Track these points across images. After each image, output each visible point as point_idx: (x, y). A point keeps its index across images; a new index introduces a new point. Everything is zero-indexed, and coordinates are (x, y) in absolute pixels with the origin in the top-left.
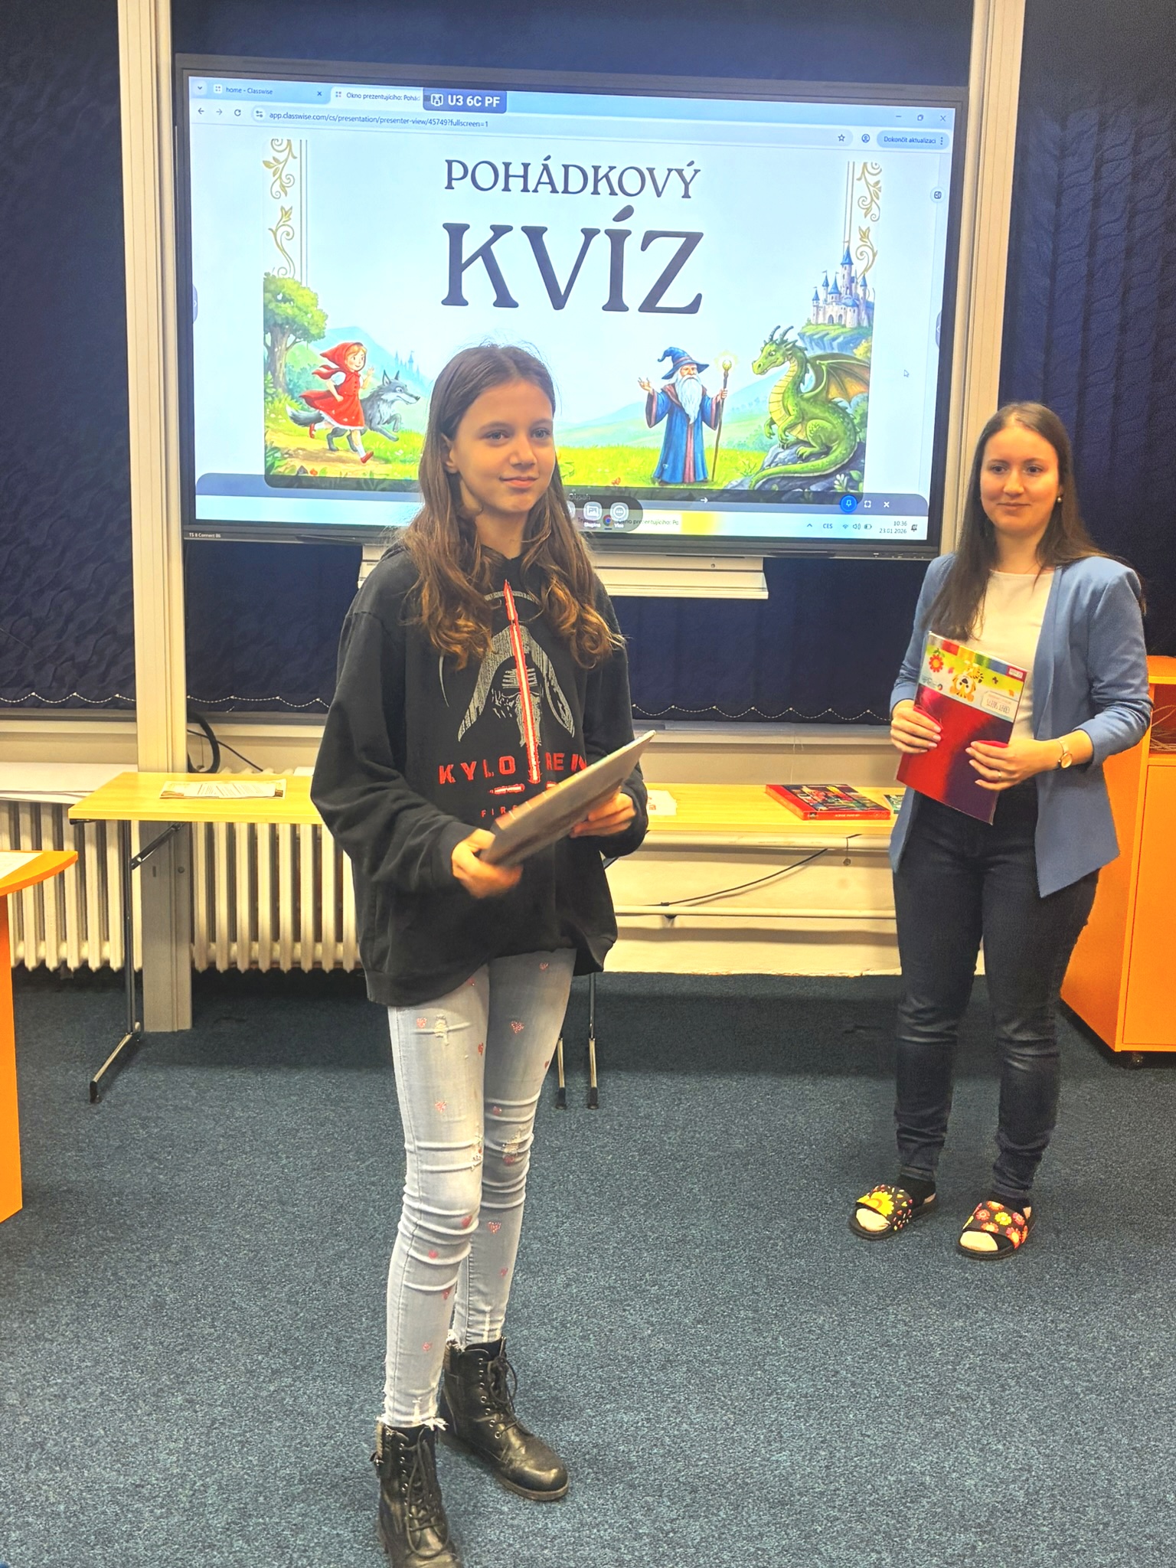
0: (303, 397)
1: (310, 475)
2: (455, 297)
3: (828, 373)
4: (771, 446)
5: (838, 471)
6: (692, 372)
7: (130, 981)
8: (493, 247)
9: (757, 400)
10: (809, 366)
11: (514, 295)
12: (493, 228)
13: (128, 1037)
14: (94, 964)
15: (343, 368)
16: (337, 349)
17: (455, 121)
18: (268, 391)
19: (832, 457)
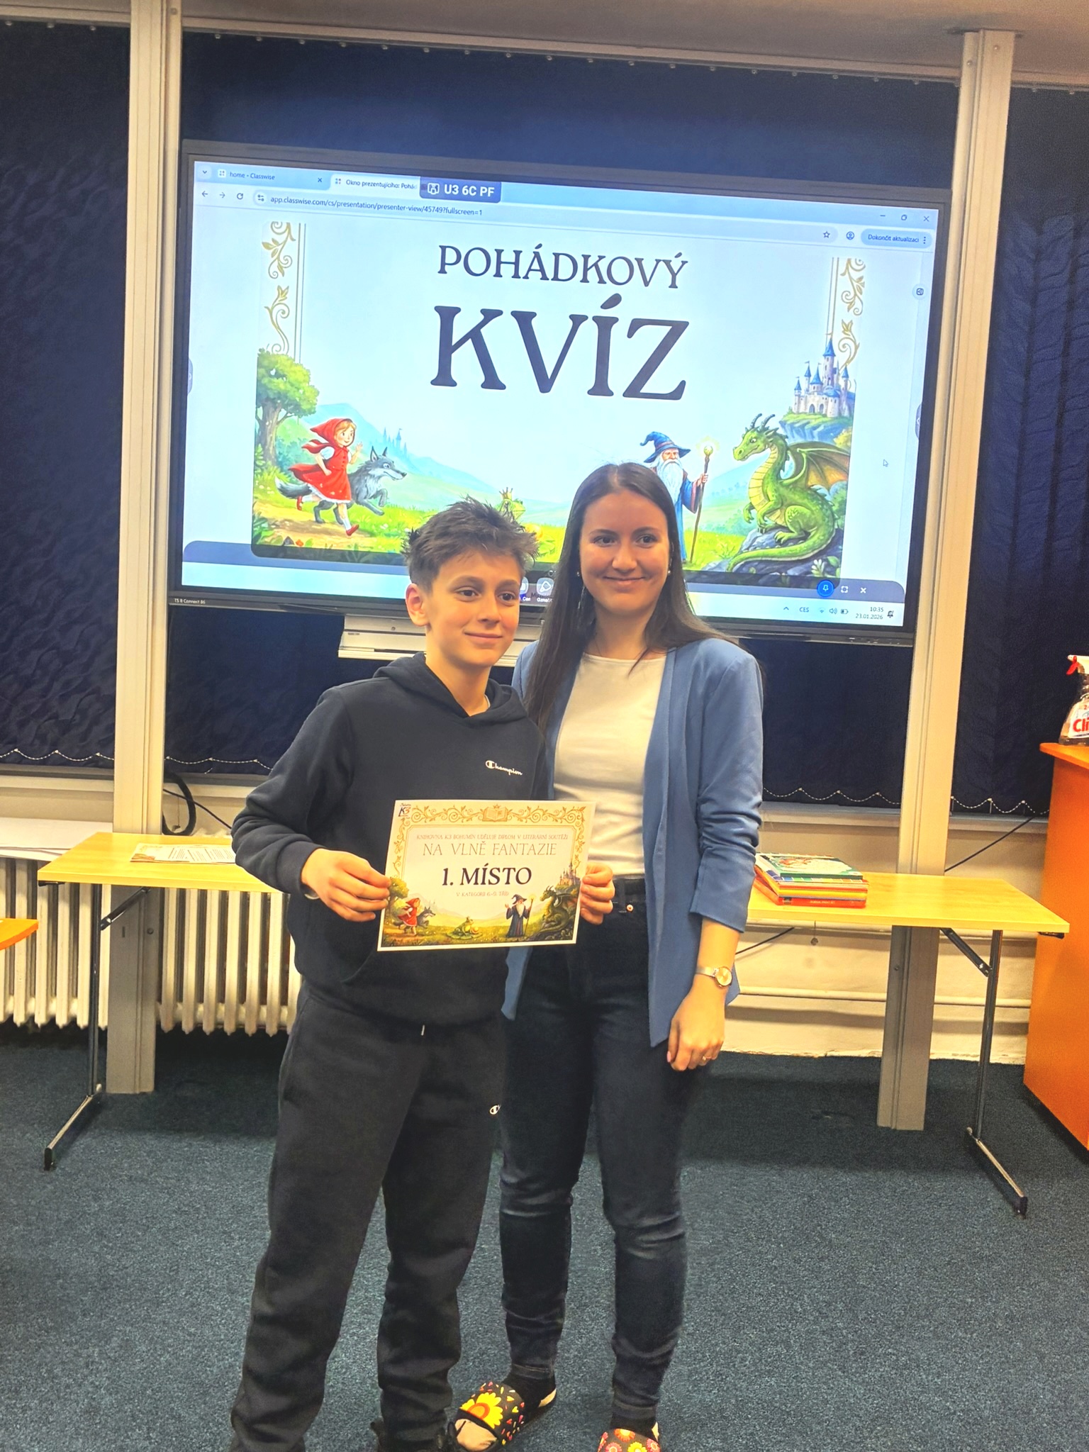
0: (292, 470)
1: (296, 545)
2: (444, 378)
3: (807, 458)
4: (750, 530)
5: (816, 556)
6: (674, 457)
7: (94, 1039)
8: (483, 330)
9: (737, 486)
10: (789, 453)
11: (502, 376)
12: (483, 311)
13: (90, 1099)
14: (61, 1021)
15: (332, 443)
16: (327, 424)
17: (450, 209)
18: (258, 463)
19: (810, 542)
